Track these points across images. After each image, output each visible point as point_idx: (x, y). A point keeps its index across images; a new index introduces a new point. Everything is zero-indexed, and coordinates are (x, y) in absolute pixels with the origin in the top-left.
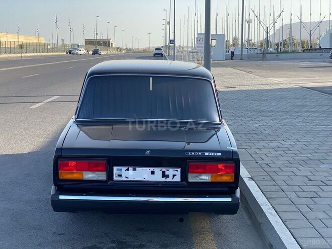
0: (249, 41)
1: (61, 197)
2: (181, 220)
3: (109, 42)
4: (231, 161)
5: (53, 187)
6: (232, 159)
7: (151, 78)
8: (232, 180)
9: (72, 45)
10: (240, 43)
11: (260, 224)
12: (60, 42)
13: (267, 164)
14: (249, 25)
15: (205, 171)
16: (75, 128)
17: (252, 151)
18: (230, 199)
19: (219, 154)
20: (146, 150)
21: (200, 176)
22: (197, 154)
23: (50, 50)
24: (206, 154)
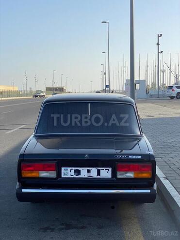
0: (164, 85)
1: (24, 190)
2: (113, 208)
3: (63, 89)
4: (149, 162)
5: (18, 183)
6: (149, 161)
7: (89, 104)
8: (150, 177)
9: (37, 91)
10: (157, 86)
11: (173, 211)
12: (29, 90)
13: (178, 168)
14: (163, 74)
15: (129, 170)
16: (34, 141)
17: (166, 159)
18: (149, 191)
19: (140, 157)
20: (85, 155)
21: (126, 173)
22: (123, 156)
23: (21, 95)
24: (130, 157)
